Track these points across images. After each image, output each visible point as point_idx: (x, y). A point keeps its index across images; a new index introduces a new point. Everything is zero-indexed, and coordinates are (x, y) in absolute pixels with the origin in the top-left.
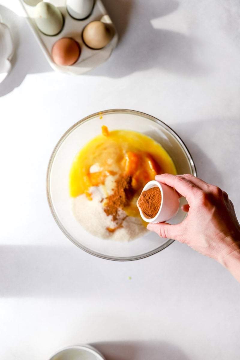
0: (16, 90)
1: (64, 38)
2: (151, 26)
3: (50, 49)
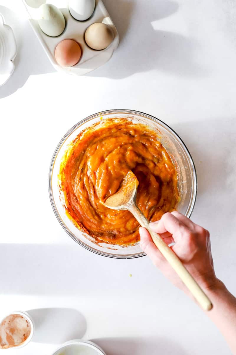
1: (66, 39)
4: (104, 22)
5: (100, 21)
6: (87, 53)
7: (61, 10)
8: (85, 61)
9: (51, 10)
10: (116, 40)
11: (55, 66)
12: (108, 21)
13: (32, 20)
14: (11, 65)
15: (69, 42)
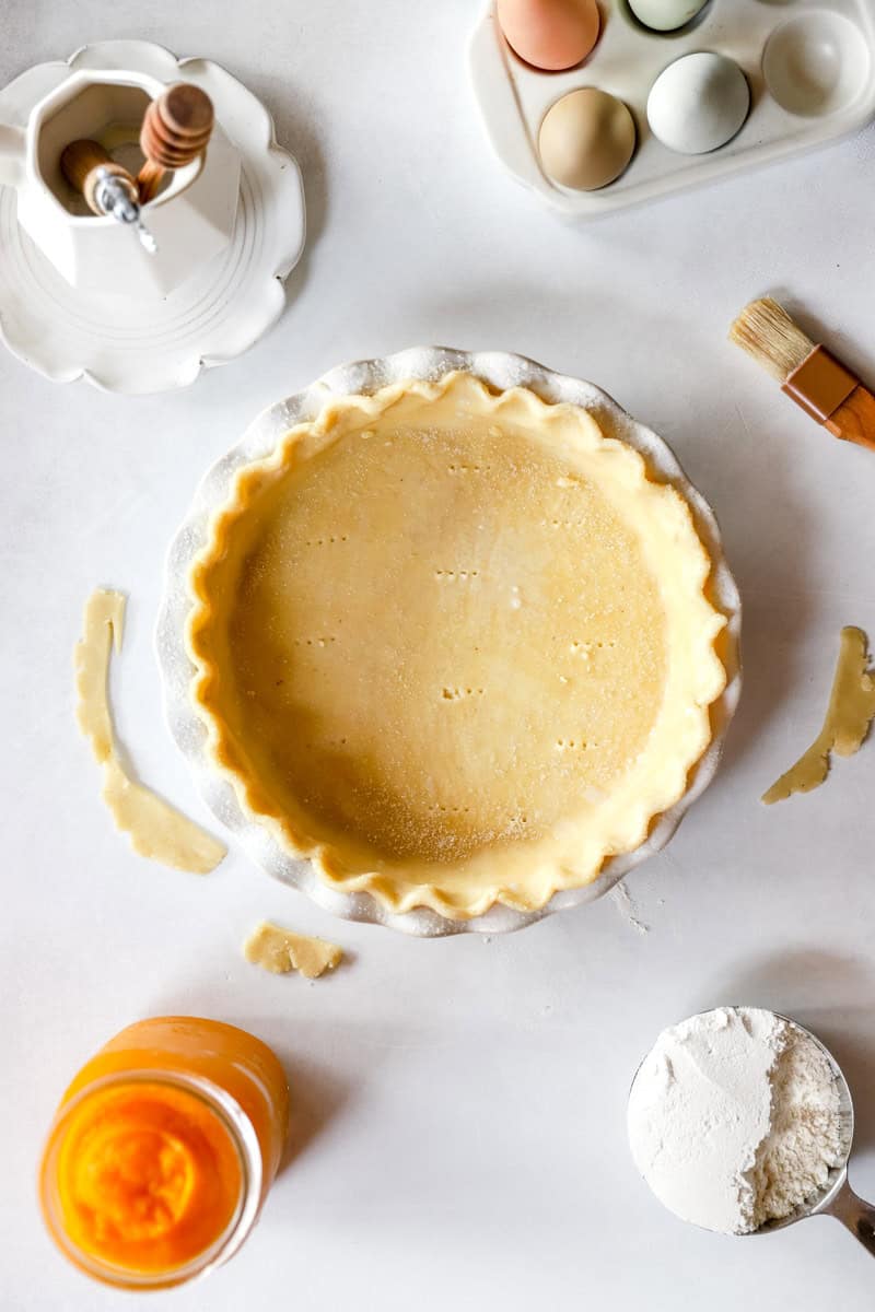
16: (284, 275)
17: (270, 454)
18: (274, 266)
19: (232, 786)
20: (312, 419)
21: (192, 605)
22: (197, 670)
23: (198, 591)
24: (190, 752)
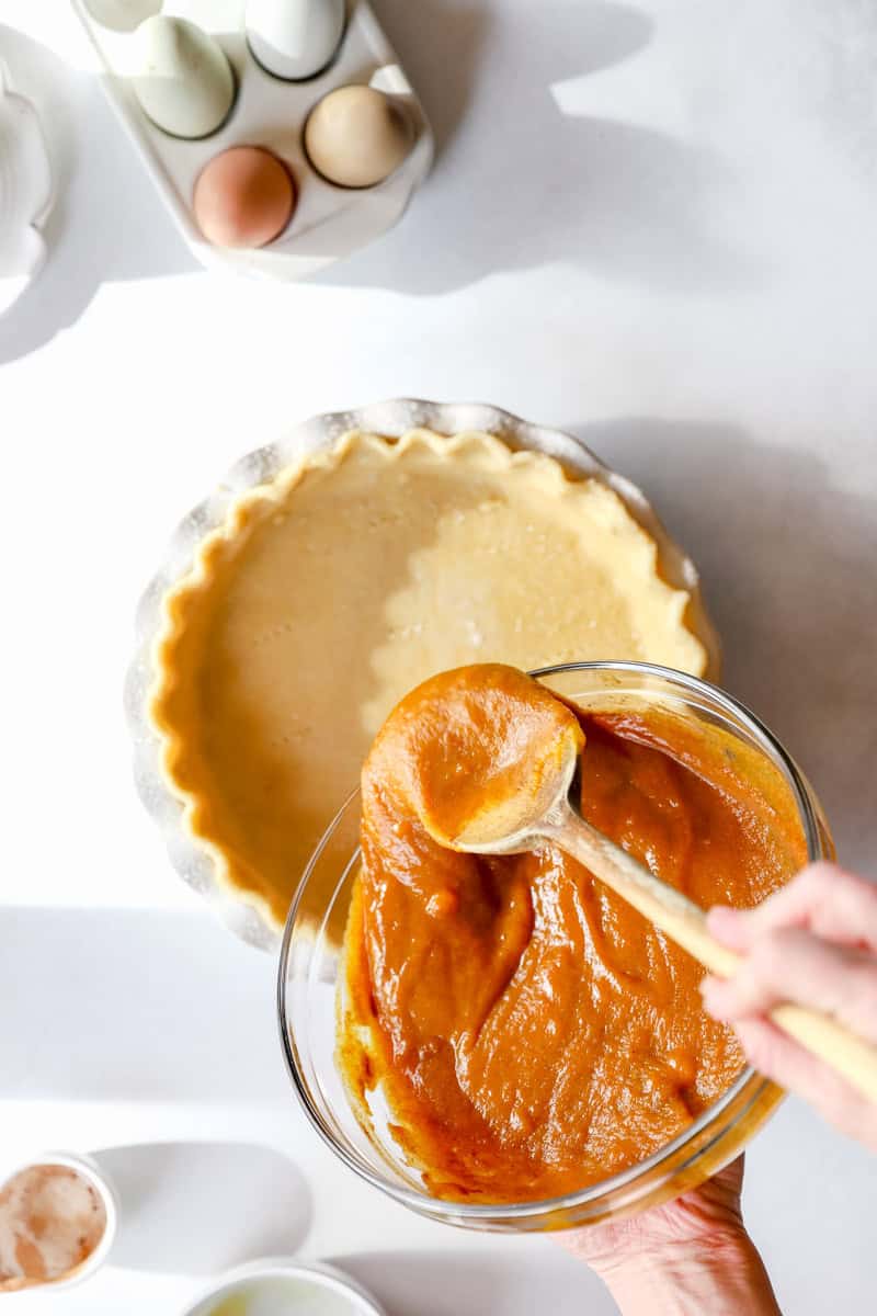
0: (64, 337)
1: (234, 147)
2: (553, 106)
3: (185, 188)
4: (376, 84)
5: (362, 78)
6: (316, 199)
7: (218, 38)
8: (307, 229)
9: (183, 39)
10: (423, 152)
11: (197, 249)
12: (392, 81)
13: (111, 78)
14: (32, 243)
15: (247, 159)
16: (41, 222)
17: (190, 570)
18: (27, 216)
19: (253, 908)
20: (222, 523)
21: (159, 741)
22: (183, 805)
23: (163, 728)
24: (203, 888)
